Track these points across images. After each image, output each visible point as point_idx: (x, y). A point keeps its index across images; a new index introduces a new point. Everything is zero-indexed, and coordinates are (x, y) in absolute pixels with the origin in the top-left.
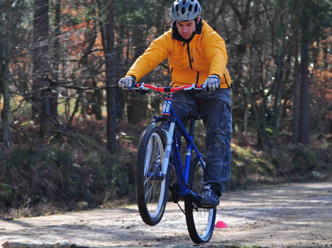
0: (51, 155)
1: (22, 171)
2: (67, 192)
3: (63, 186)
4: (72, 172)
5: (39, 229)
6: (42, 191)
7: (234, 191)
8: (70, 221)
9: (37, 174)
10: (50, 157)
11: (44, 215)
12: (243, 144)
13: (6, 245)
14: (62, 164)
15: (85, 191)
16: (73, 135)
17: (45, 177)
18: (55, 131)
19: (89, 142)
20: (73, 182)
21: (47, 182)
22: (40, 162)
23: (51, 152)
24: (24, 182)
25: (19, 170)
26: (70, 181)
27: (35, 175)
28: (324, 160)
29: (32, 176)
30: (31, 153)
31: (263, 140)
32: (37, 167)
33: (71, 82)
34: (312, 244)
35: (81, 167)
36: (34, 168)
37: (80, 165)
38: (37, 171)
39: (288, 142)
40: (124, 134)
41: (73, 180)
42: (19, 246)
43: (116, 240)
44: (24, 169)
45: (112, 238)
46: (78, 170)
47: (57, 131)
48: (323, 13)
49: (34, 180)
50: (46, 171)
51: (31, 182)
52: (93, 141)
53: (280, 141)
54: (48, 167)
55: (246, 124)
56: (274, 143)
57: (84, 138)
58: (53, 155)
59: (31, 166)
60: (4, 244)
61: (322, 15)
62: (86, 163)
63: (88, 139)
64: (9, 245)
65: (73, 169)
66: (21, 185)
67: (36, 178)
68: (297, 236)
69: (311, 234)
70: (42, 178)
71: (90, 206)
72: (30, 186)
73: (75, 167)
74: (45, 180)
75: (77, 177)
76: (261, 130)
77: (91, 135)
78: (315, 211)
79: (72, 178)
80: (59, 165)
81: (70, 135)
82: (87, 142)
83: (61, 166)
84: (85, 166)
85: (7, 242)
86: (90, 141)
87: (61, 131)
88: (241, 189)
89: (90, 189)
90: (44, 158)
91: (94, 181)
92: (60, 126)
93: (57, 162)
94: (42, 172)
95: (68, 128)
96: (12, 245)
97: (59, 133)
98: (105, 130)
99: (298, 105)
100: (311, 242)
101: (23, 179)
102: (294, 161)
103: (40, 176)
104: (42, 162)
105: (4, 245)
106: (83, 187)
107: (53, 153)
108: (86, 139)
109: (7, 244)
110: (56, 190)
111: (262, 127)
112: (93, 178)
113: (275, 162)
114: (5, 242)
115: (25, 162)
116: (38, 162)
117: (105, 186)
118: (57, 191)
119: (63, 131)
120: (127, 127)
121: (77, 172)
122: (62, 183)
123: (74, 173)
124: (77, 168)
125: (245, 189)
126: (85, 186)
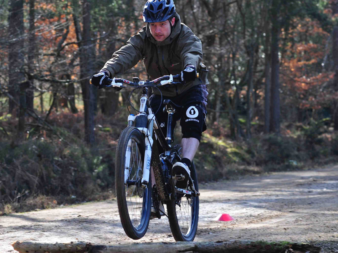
0: (32, 148)
1: (5, 165)
2: (50, 185)
3: (45, 179)
4: (53, 166)
5: (38, 225)
6: (25, 185)
7: (217, 181)
8: (65, 216)
9: (20, 168)
10: (32, 150)
11: (36, 210)
12: (217, 134)
13: (16, 245)
14: (44, 157)
15: (67, 184)
16: (52, 128)
17: (28, 171)
18: (34, 124)
19: (67, 135)
20: (55, 175)
21: (31, 176)
22: (22, 156)
23: (32, 146)
24: (8, 176)
25: (3, 164)
26: (52, 174)
27: (18, 169)
28: (296, 148)
29: (15, 170)
30: (13, 147)
31: (236, 129)
32: (20, 160)
33: (49, 75)
34: (332, 238)
35: (62, 160)
36: (17, 162)
37: (61, 157)
38: (20, 165)
39: (259, 132)
40: (100, 126)
41: (55, 173)
42: (31, 246)
43: (123, 236)
44: (7, 163)
45: (119, 234)
46: (59, 163)
47: (36, 124)
48: (292, 3)
49: (17, 174)
50: (29, 165)
51: (14, 177)
52: (71, 134)
53: (252, 130)
54: (31, 160)
55: (218, 114)
56: (247, 132)
57: (62, 131)
58: (35, 149)
59: (14, 160)
60: (15, 243)
61: (291, 5)
62: (67, 156)
63: (66, 132)
64: (21, 245)
65: (54, 162)
66: (4, 179)
67: (19, 172)
68: (312, 229)
69: (326, 227)
70: (24, 172)
71: (78, 199)
72: (14, 181)
73: (56, 160)
74: (28, 174)
75: (58, 170)
76: (234, 120)
77: (69, 128)
78: (314, 202)
79: (53, 171)
80: (41, 159)
81: (49, 128)
82: (65, 135)
83: (43, 160)
84: (66, 159)
85: (17, 242)
86: (68, 133)
87: (40, 125)
88: (224, 180)
89: (72, 182)
90: (26, 152)
91: (75, 174)
92: (38, 119)
93: (39, 156)
94: (25, 166)
95: (46, 121)
96: (23, 245)
97: (39, 126)
98: (83, 123)
99: (269, 95)
100: (329, 235)
101: (7, 173)
102: (268, 150)
103: (23, 170)
104: (24, 156)
105: (15, 245)
106: (65, 180)
107: (34, 147)
108: (64, 132)
109: (18, 244)
110: (39, 183)
111: (234, 116)
112: (75, 171)
113: (249, 152)
114: (15, 242)
115: (7, 156)
116: (21, 156)
117: (86, 178)
118: (40, 185)
119: (41, 124)
120: (103, 120)
121: (58, 165)
122: (45, 177)
123: (55, 166)
124: (58, 161)
125: (227, 179)
126: (67, 179)
